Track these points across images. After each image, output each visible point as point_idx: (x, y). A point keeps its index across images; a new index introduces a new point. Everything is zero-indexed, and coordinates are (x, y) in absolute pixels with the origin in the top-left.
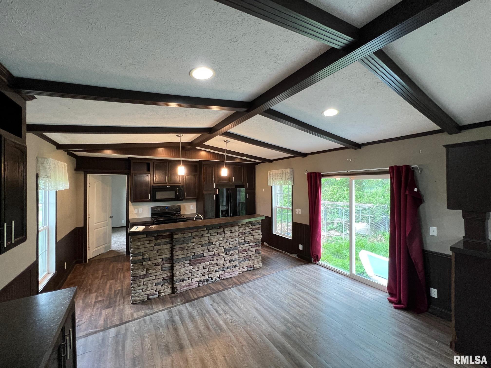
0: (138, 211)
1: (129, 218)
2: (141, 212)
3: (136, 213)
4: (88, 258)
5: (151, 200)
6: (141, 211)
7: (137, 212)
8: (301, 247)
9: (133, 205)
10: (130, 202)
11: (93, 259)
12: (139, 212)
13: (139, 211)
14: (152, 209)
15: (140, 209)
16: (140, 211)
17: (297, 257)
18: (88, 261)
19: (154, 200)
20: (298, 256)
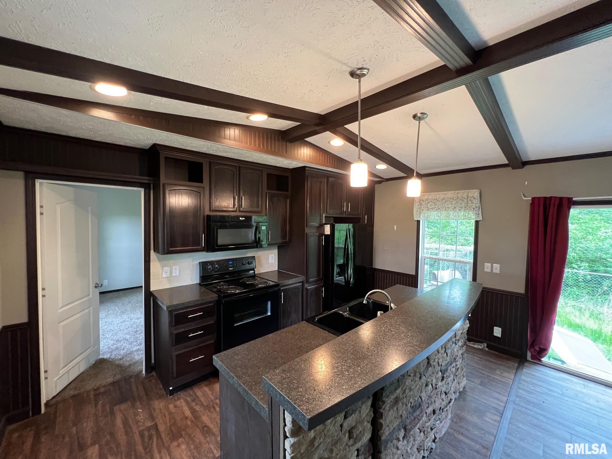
0: (171, 272)
1: (152, 289)
2: (178, 274)
3: (167, 277)
4: (44, 400)
5: (206, 248)
6: (178, 271)
7: (168, 275)
8: (497, 332)
9: (159, 260)
10: (152, 252)
11: (59, 399)
12: (174, 274)
13: (174, 271)
14: (204, 265)
15: (174, 267)
16: (176, 273)
17: (487, 349)
18: (43, 410)
19: (212, 246)
20: (487, 347)
